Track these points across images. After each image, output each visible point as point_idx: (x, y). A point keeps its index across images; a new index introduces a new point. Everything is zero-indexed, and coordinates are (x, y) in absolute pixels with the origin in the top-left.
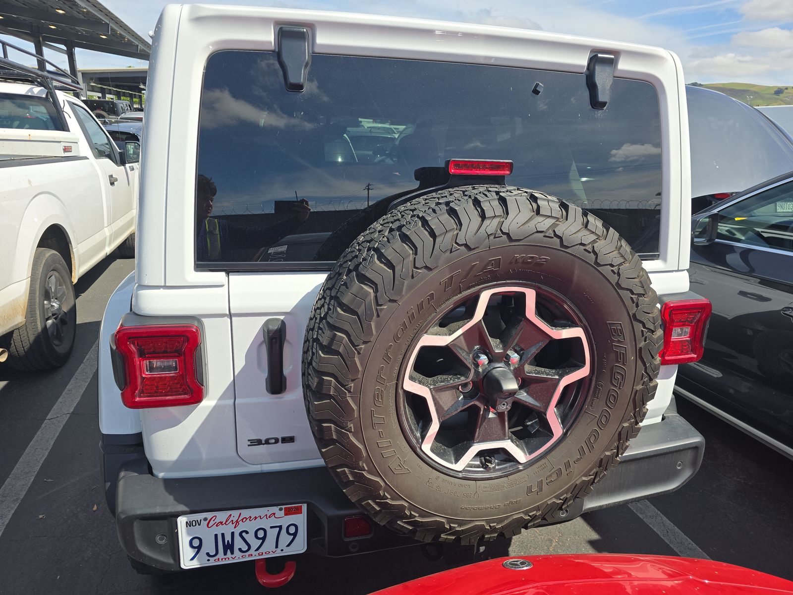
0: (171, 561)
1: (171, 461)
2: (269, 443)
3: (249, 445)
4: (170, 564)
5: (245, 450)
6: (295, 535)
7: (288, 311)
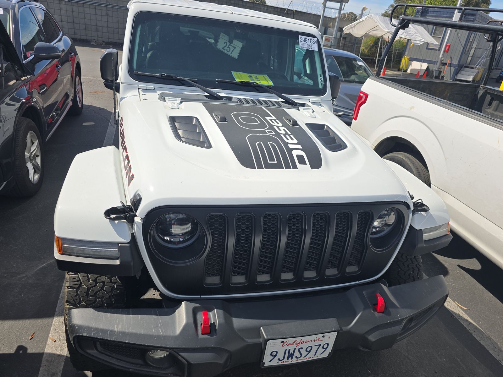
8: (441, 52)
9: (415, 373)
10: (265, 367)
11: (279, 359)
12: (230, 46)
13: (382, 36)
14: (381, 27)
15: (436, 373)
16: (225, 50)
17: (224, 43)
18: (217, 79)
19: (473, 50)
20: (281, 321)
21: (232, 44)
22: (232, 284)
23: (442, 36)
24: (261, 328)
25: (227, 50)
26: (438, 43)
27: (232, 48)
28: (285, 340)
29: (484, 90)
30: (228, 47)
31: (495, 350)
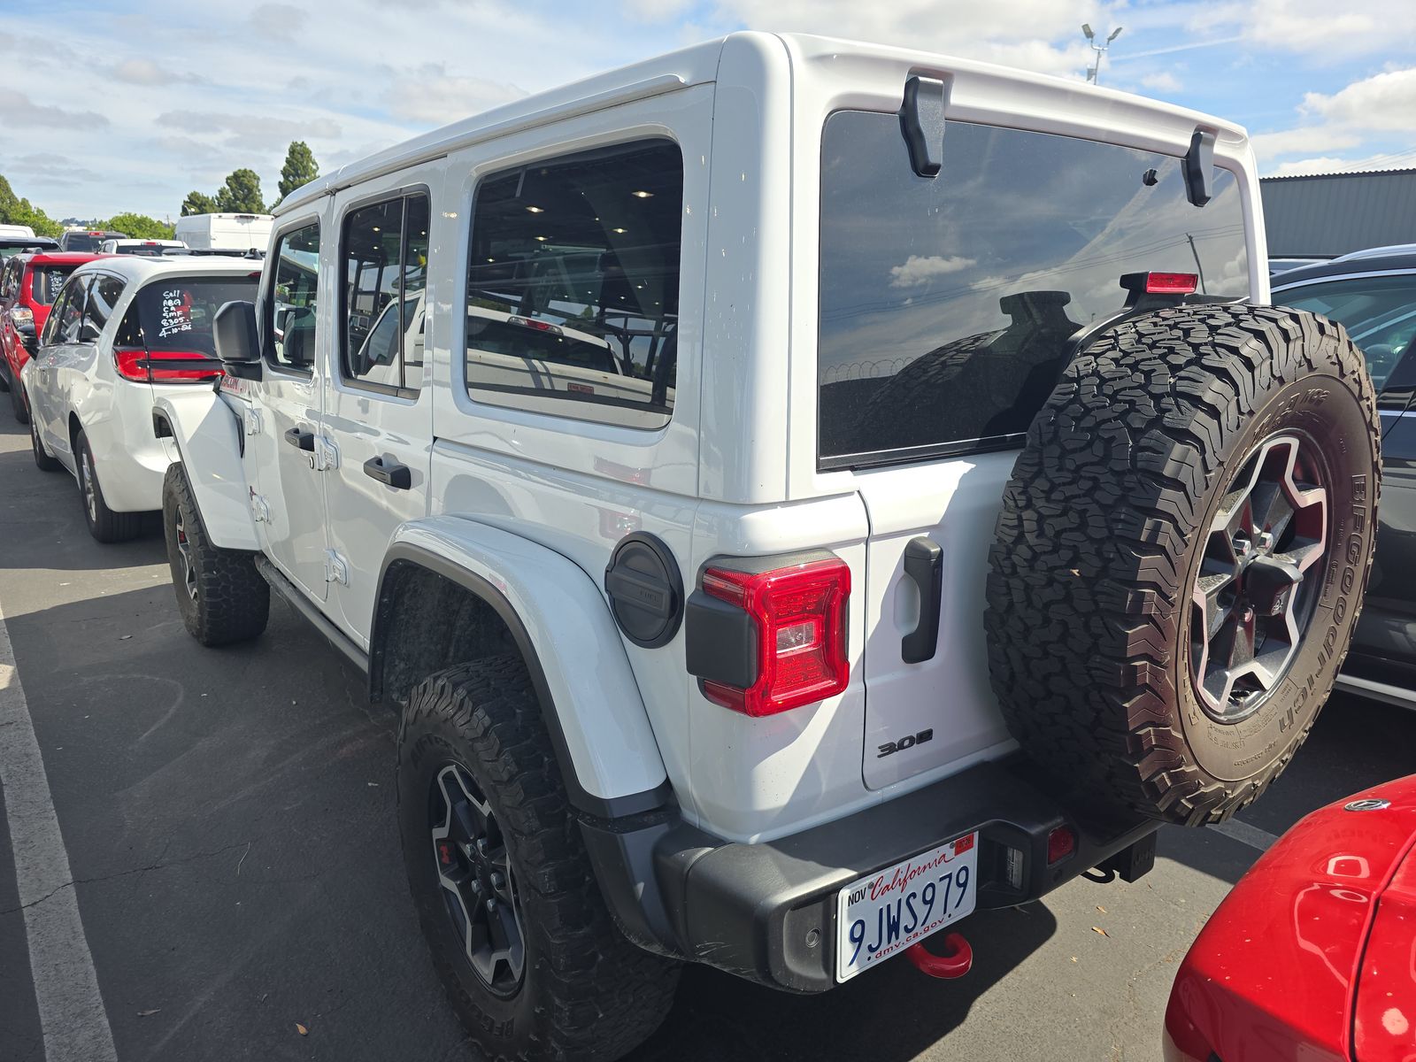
0: (822, 975)
1: (778, 808)
2: (904, 748)
3: (879, 756)
4: (822, 982)
5: (875, 765)
6: (964, 885)
7: (937, 522)
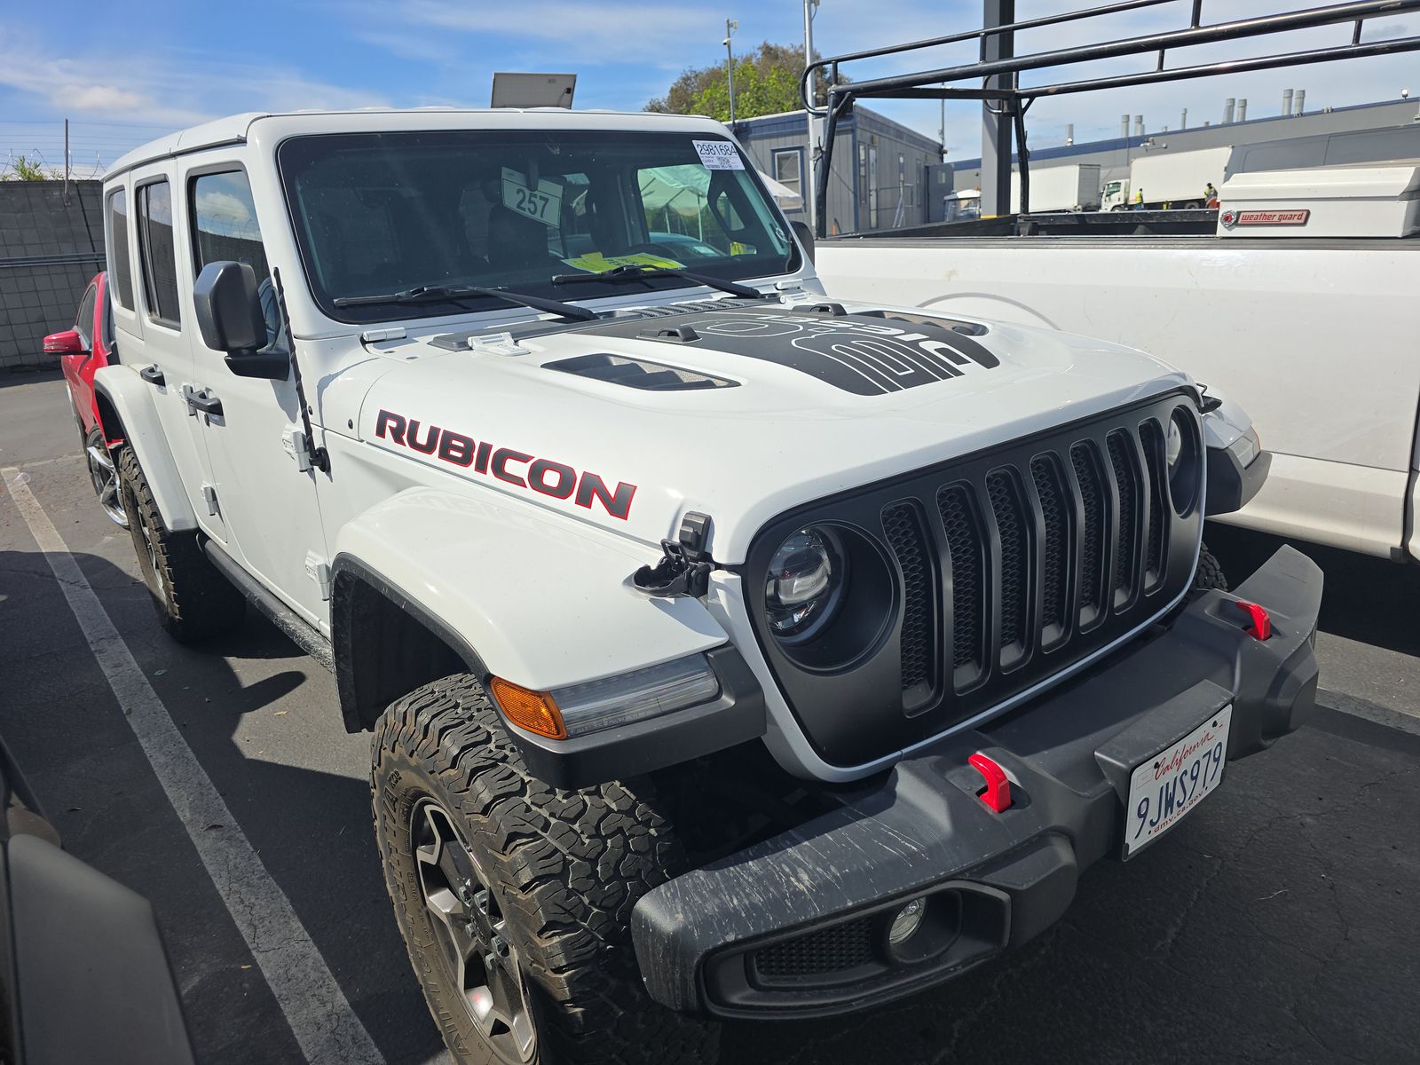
8: (810, 212)
9: (1288, 818)
10: (1132, 856)
11: (1152, 824)
12: (533, 199)
13: (667, 206)
14: (663, 181)
15: (1321, 799)
16: (524, 209)
17: (518, 192)
18: (554, 278)
19: (873, 193)
20: (1121, 725)
21: (536, 193)
22: (961, 691)
23: (800, 178)
24: (1096, 753)
25: (529, 209)
26: (797, 195)
27: (540, 203)
28: (1158, 759)
29: (1029, 224)
30: (530, 202)
31: (1374, 712)
